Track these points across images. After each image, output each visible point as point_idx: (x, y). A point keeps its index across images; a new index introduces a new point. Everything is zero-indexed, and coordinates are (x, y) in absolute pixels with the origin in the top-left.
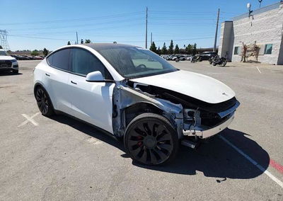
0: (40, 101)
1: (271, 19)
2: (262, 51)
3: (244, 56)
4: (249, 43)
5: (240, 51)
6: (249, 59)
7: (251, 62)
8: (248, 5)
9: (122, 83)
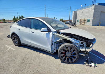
0: (14, 40)
1: (89, 11)
2: (86, 21)
3: (81, 23)
4: (82, 19)
5: (79, 21)
6: (82, 24)
7: (83, 25)
8: (82, 6)
9: (55, 32)
